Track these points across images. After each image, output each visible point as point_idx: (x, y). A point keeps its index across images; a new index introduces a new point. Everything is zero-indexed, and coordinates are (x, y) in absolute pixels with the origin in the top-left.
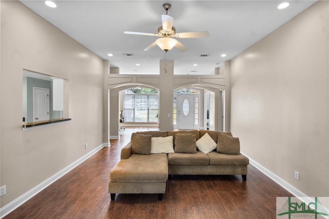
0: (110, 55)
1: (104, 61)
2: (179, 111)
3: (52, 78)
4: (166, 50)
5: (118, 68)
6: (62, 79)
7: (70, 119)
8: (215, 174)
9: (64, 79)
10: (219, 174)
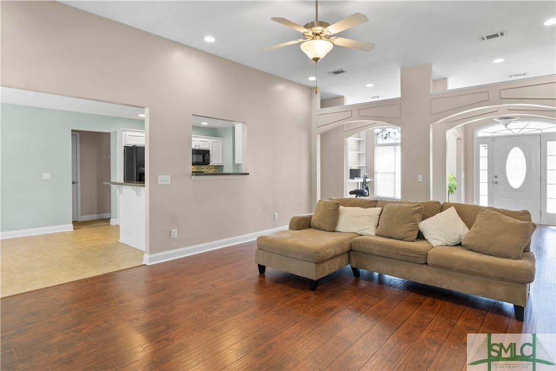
0: (312, 79)
1: (311, 90)
2: (496, 177)
3: (234, 123)
4: (316, 59)
5: (342, 97)
6: (240, 122)
7: (248, 174)
8: (439, 286)
9: (243, 123)
10: (448, 289)
